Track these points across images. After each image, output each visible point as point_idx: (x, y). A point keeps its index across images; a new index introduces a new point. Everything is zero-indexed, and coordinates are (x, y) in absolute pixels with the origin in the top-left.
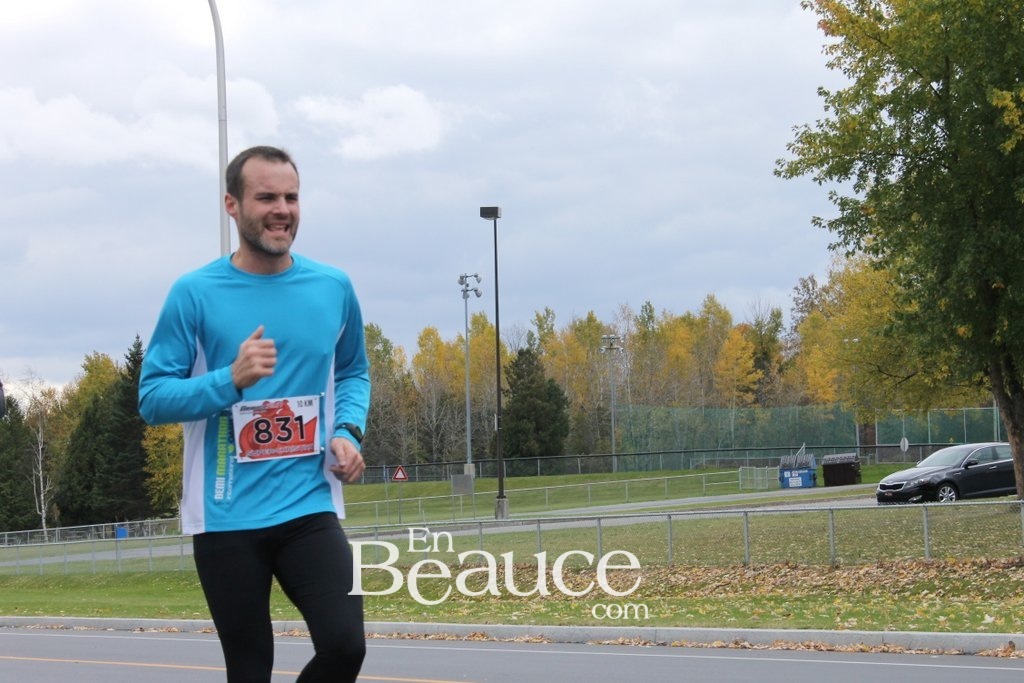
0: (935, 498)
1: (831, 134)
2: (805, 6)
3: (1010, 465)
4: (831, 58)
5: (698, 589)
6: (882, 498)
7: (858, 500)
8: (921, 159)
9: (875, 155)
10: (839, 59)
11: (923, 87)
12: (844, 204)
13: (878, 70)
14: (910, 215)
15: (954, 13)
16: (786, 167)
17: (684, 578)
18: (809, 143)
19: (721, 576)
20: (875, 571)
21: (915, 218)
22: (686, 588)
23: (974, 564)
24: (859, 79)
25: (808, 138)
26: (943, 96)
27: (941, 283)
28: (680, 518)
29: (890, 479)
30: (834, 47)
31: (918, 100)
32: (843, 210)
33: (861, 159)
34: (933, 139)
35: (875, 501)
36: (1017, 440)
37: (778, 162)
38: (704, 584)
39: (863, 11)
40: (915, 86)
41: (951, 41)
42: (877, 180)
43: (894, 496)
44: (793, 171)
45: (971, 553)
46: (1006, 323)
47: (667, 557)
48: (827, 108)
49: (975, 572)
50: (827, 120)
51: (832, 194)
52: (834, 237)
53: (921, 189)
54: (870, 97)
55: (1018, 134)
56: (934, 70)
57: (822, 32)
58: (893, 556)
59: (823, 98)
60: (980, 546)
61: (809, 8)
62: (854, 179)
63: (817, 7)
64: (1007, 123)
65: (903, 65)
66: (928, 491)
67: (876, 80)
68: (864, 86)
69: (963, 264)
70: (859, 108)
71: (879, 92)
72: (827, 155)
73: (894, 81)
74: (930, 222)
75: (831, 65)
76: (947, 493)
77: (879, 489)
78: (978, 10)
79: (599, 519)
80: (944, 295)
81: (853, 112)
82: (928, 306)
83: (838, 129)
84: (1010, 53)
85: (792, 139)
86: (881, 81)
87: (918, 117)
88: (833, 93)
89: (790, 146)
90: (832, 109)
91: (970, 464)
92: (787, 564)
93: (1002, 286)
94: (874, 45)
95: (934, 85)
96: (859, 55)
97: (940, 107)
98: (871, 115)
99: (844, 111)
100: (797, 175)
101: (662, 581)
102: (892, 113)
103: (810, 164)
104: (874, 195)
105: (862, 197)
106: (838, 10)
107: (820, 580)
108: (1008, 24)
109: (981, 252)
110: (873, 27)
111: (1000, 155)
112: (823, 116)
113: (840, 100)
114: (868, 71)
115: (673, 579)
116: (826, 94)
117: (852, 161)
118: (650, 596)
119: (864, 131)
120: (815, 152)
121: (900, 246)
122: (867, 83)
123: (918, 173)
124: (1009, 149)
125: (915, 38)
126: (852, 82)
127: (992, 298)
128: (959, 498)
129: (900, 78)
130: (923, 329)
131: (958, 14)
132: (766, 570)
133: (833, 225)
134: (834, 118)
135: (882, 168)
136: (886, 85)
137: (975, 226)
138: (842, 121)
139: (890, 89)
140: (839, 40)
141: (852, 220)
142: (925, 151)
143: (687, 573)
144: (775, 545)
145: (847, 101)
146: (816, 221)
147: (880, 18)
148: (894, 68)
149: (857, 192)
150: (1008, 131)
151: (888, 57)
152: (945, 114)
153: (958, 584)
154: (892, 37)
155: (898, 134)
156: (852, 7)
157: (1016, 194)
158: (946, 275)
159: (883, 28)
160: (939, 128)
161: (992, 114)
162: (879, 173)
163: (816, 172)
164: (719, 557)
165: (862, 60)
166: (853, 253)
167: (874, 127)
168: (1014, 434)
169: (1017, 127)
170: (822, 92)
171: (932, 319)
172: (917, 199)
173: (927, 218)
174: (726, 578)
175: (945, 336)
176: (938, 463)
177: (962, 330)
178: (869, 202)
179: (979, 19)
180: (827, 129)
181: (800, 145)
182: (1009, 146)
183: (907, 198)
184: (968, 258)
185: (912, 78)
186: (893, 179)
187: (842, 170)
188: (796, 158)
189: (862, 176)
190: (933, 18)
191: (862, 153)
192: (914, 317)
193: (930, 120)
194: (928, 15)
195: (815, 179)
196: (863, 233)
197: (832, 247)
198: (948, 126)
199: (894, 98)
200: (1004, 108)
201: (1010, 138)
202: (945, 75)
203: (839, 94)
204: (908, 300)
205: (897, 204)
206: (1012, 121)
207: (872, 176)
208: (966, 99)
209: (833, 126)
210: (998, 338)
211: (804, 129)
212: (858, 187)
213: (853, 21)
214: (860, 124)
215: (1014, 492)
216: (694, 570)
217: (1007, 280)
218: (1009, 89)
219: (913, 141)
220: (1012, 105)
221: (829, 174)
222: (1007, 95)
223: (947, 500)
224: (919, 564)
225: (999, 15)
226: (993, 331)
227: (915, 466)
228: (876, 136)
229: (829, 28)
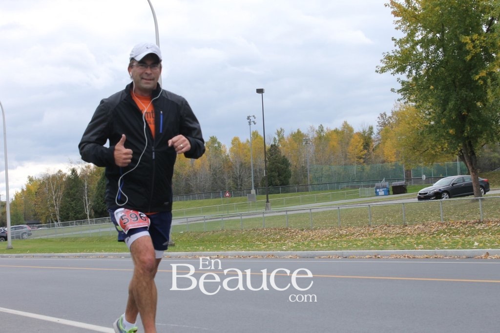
0: (440, 198)
1: (398, 55)
2: (386, 6)
3: (471, 183)
4: (397, 26)
5: (351, 236)
6: (420, 198)
7: (409, 199)
8: (433, 64)
9: (415, 63)
10: (400, 26)
11: (433, 36)
12: (403, 83)
13: (415, 30)
14: (429, 87)
15: (445, 6)
16: (380, 69)
17: (345, 232)
18: (389, 59)
19: (360, 231)
20: (421, 226)
21: (432, 87)
22: (346, 235)
23: (461, 223)
24: (408, 34)
25: (389, 58)
26: (441, 40)
27: (442, 113)
28: (342, 208)
29: (422, 191)
30: (398, 21)
31: (432, 42)
32: (403, 85)
33: (410, 65)
34: (438, 56)
35: (417, 199)
36: (474, 174)
37: (377, 67)
38: (354, 234)
39: (409, 7)
40: (430, 36)
41: (444, 17)
42: (416, 73)
43: (425, 197)
44: (383, 70)
45: (458, 219)
46: (469, 128)
47: (337, 223)
48: (395, 45)
49: (461, 226)
50: (396, 50)
51: (398, 79)
52: (400, 96)
53: (434, 76)
54: (413, 40)
55: (472, 53)
56: (438, 29)
57: (393, 15)
58: (427, 221)
59: (394, 42)
60: (462, 216)
61: (387, 6)
62: (407, 73)
63: (391, 6)
64: (468, 49)
65: (425, 28)
66: (438, 195)
67: (415, 34)
68: (410, 36)
69: (451, 105)
70: (408, 45)
71: (416, 39)
72: (396, 64)
73: (422, 34)
74: (437, 89)
75: (397, 28)
76: (445, 195)
77: (418, 195)
78: (455, 5)
79: (311, 209)
80: (444, 118)
81: (406, 47)
82: (437, 123)
83: (400, 53)
84: (468, 21)
85: (382, 58)
86: (417, 34)
87: (432, 48)
88: (398, 39)
89: (381, 61)
90: (397, 46)
91: (454, 184)
92: (386, 225)
93: (467, 113)
94: (414, 20)
95: (438, 35)
96: (408, 24)
97: (441, 43)
98: (413, 47)
99: (402, 46)
100: (385, 72)
101: (336, 233)
102: (421, 47)
103: (390, 68)
104: (415, 79)
105: (410, 80)
106: (399, 6)
107: (400, 231)
108: (467, 10)
109: (458, 100)
110: (413, 13)
111: (465, 61)
112: (394, 48)
113: (401, 42)
114: (411, 30)
115: (341, 232)
116: (395, 40)
117: (406, 66)
118: (332, 239)
119: (411, 54)
120: (391, 63)
121: (426, 99)
122: (411, 35)
123: (433, 70)
124: (469, 59)
125: (430, 17)
126: (406, 35)
127: (463, 118)
128: (450, 197)
129: (424, 33)
130: (435, 131)
131: (447, 7)
132: (378, 228)
133: (399, 91)
134: (399, 49)
135: (418, 68)
136: (419, 36)
137: (455, 90)
138: (402, 50)
139: (420, 37)
140: (400, 18)
141: (407, 89)
142: (435, 61)
143: (347, 229)
144: (381, 218)
145: (404, 42)
146: (393, 90)
147: (416, 9)
148: (421, 29)
149: (408, 78)
150: (468, 52)
151: (419, 25)
152: (443, 46)
153: (455, 231)
154: (421, 17)
155: (424, 55)
156: (405, 5)
157: (472, 77)
158: (445, 110)
159: (417, 13)
160: (440, 52)
161: (461, 46)
162: (417, 70)
163: (392, 71)
164: (358, 223)
165: (408, 26)
166: (407, 102)
167: (414, 52)
168: (472, 172)
169: (472, 50)
170: (393, 39)
171: (439, 127)
172: (432, 80)
173: (436, 88)
174: (362, 231)
175: (444, 134)
176: (441, 184)
177: (451, 131)
178: (413, 82)
179: (456, 8)
180: (396, 54)
181: (385, 60)
182: (468, 58)
183: (428, 80)
184: (453, 102)
185: (429, 33)
186: (422, 73)
187: (402, 69)
188: (384, 65)
189: (410, 72)
190: (437, 8)
191: (410, 63)
192: (432, 126)
193: (437, 49)
194: (435, 8)
195: (392, 74)
196: (411, 94)
197: (399, 100)
198: (444, 51)
199: (422, 41)
200: (467, 43)
201: (469, 55)
202: (442, 32)
203: (400, 40)
204: (429, 120)
205: (424, 83)
206: (470, 48)
207: (414, 72)
208: (450, 40)
209: (398, 52)
210: (466, 134)
211: (387, 54)
212: (408, 76)
213: (405, 11)
214: (409, 51)
215: (473, 194)
216: (349, 228)
217: (468, 111)
218: (468, 35)
219: (430, 57)
220: (470, 42)
221: (397, 71)
222: (468, 38)
223: (445, 198)
224: (439, 223)
225: (463, 6)
226: (464, 131)
227: (432, 185)
228: (416, 55)
229: (396, 14)
